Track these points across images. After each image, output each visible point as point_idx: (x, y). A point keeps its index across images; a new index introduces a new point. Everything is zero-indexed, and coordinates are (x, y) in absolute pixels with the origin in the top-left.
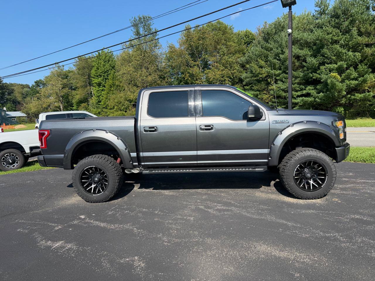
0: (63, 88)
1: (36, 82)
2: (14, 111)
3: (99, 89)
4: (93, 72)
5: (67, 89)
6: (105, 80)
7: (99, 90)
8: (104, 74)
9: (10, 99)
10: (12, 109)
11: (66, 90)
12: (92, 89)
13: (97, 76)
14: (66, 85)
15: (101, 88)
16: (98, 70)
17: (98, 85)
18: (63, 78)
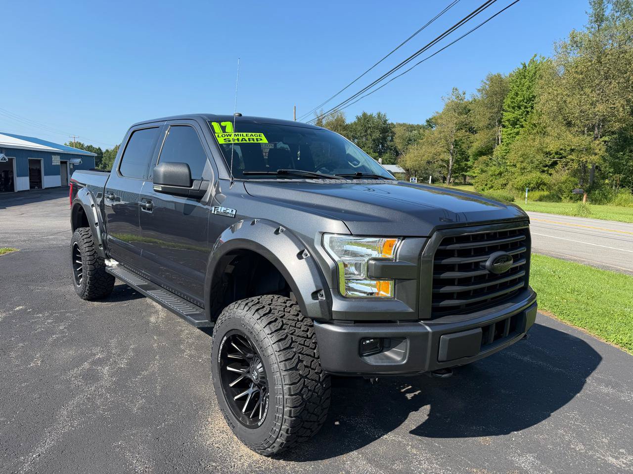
0: (458, 130)
1: (428, 121)
2: (393, 164)
3: (511, 132)
4: (508, 101)
5: (464, 131)
6: (526, 115)
7: (511, 134)
8: (526, 103)
9: (391, 146)
10: (390, 161)
11: (461, 134)
12: (500, 131)
13: (513, 108)
14: (464, 125)
15: (516, 130)
16: (517, 96)
17: (511, 125)
18: (460, 114)
